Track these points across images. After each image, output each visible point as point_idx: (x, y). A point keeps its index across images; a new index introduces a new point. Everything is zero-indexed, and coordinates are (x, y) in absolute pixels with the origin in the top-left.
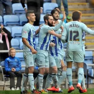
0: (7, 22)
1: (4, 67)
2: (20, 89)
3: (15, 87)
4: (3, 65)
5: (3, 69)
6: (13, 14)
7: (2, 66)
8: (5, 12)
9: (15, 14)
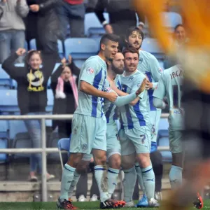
0: (72, 54)
1: (64, 151)
2: (99, 198)
3: (88, 193)
4: (62, 147)
5: (62, 154)
6: (85, 37)
7: (62, 149)
8: (69, 32)
9: (91, 36)
